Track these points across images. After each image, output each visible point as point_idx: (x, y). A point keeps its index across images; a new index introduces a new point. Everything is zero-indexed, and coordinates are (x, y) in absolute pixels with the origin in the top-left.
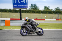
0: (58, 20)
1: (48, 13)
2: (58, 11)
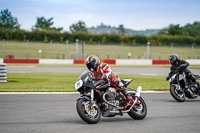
1: (49, 41)
2: (80, 32)
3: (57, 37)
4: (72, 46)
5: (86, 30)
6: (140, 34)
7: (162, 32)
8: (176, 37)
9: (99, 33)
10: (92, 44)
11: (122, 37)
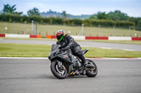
0: (35, 37)
1: (13, 21)
2: (35, 16)
3: (19, 19)
4: (29, 25)
5: (39, 14)
6: (77, 18)
7: (92, 17)
8: (103, 21)
9: (48, 17)
10: (42, 24)
11: (65, 20)
